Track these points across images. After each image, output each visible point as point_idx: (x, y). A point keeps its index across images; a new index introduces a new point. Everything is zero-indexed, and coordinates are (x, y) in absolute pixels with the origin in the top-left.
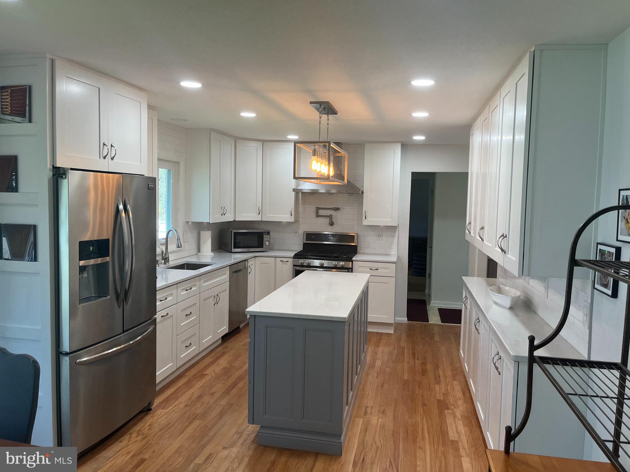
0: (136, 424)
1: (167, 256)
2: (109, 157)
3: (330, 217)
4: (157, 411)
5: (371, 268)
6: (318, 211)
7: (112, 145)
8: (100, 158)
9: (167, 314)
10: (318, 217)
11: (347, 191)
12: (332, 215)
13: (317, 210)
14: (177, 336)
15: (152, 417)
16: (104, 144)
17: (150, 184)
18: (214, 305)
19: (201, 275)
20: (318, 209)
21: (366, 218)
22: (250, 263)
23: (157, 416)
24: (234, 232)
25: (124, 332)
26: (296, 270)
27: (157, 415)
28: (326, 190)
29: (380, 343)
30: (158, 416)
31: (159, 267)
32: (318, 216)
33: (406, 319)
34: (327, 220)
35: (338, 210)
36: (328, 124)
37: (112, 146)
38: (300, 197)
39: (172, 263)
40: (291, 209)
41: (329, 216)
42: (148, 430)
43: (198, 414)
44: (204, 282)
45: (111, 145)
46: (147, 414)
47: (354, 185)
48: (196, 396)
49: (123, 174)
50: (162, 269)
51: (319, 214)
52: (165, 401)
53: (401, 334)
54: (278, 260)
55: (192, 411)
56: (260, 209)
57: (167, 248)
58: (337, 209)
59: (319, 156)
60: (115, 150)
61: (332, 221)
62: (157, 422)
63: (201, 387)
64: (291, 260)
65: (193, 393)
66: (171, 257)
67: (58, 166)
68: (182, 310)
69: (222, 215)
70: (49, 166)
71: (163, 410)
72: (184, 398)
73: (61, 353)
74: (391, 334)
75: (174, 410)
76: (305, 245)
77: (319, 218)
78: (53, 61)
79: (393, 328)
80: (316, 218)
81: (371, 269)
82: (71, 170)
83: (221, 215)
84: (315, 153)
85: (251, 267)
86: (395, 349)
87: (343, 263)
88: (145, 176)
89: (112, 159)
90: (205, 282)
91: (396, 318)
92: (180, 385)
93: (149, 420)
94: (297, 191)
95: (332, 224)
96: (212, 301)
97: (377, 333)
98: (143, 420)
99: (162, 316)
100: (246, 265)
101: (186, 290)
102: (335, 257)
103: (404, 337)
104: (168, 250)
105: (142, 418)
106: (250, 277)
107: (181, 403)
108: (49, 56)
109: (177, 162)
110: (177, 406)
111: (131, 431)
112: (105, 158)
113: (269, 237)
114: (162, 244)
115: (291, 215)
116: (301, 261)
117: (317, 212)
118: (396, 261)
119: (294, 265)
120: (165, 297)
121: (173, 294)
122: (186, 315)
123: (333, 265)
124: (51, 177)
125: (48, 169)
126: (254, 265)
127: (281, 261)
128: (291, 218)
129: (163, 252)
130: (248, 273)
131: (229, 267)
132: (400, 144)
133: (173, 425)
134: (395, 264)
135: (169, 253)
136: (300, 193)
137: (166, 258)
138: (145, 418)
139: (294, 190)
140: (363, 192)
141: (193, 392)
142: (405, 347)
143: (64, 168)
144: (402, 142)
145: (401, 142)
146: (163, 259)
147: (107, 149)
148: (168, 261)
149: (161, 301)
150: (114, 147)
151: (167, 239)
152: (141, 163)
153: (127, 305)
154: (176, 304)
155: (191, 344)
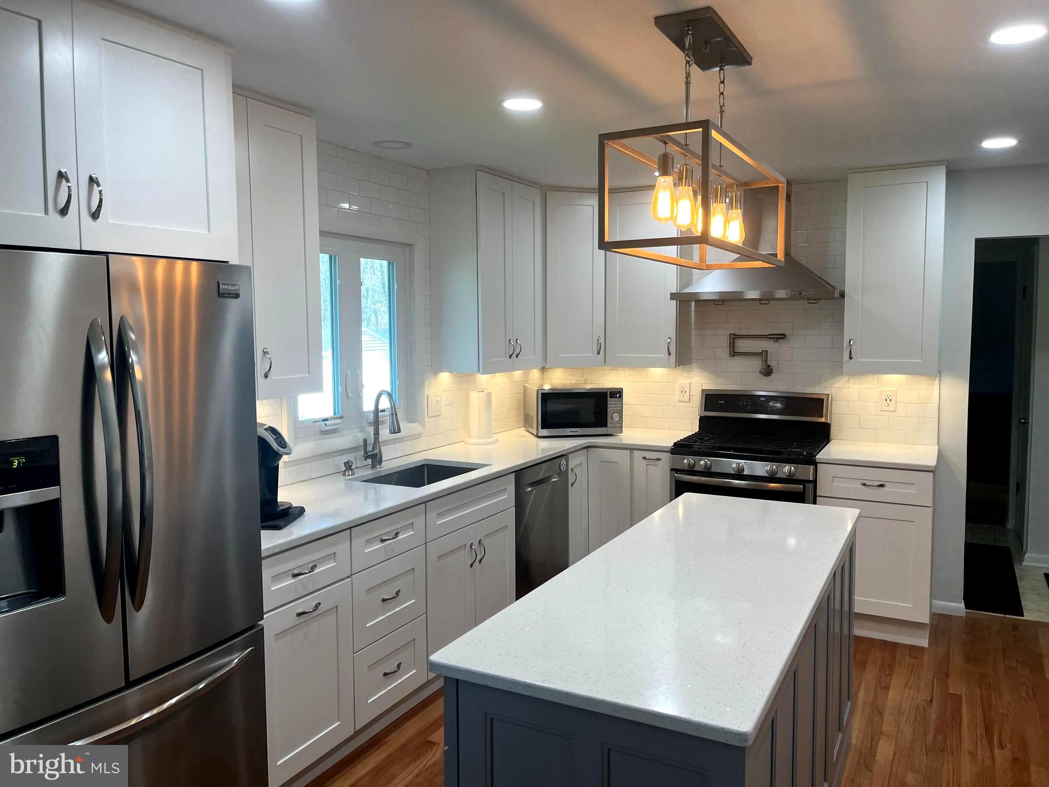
1: (377, 451)
2: (80, 210)
3: (764, 355)
5: (865, 482)
6: (734, 343)
7: (93, 177)
8: (45, 213)
9: (318, 605)
10: (733, 356)
11: (800, 294)
12: (767, 351)
13: (732, 341)
14: (354, 654)
16: (60, 176)
17: (223, 284)
18: (471, 566)
19: (428, 501)
20: (734, 338)
21: (851, 358)
22: (573, 462)
24: (542, 394)
25: (129, 684)
26: (676, 481)
28: (763, 294)
29: (891, 675)
31: (353, 476)
32: (734, 353)
33: (963, 605)
34: (756, 364)
35: (784, 338)
36: (722, 93)
37: (94, 182)
38: (693, 313)
39: (389, 465)
40: (669, 340)
41: (760, 354)
44: (437, 518)
45: (90, 177)
47: (822, 279)
49: (111, 256)
51: (737, 350)
53: (948, 650)
54: (638, 455)
56: (602, 341)
57: (377, 433)
58: (780, 337)
59: (686, 178)
60: (102, 191)
61: (769, 366)
64: (666, 457)
66: (388, 453)
68: (370, 590)
69: (510, 357)
74: (923, 648)
76: (703, 421)
77: (736, 358)
79: (926, 634)
80: (730, 358)
81: (865, 485)
83: (508, 357)
84: (665, 166)
85: (576, 470)
86: (935, 703)
87: (792, 468)
89: (93, 216)
90: (440, 515)
91: (934, 601)
94: (683, 300)
95: (768, 371)
96: (465, 558)
97: (885, 643)
99: (299, 615)
100: (562, 468)
101: (383, 541)
102: (771, 453)
103: (957, 660)
104: (378, 438)
106: (575, 495)
109: (409, 245)
112: (63, 212)
113: (619, 404)
114: (370, 424)
115: (670, 354)
116: (687, 461)
117: (732, 345)
118: (936, 467)
119: (672, 470)
120: (311, 565)
121: (336, 555)
122: (384, 600)
123: (767, 471)
126: (585, 464)
127: (644, 458)
128: (669, 360)
129: (365, 441)
130: (570, 485)
131: (514, 473)
132: (944, 166)
134: (932, 473)
135: (381, 445)
136: (693, 304)
137: (376, 455)
139: (673, 296)
140: (842, 295)
142: (961, 696)
144: (948, 161)
145: (946, 163)
146: (366, 458)
147: (69, 187)
148: (380, 462)
149: (295, 576)
150: (98, 185)
151: (377, 411)
152: (209, 230)
153: (138, 609)
154: (348, 577)
155: (399, 666)
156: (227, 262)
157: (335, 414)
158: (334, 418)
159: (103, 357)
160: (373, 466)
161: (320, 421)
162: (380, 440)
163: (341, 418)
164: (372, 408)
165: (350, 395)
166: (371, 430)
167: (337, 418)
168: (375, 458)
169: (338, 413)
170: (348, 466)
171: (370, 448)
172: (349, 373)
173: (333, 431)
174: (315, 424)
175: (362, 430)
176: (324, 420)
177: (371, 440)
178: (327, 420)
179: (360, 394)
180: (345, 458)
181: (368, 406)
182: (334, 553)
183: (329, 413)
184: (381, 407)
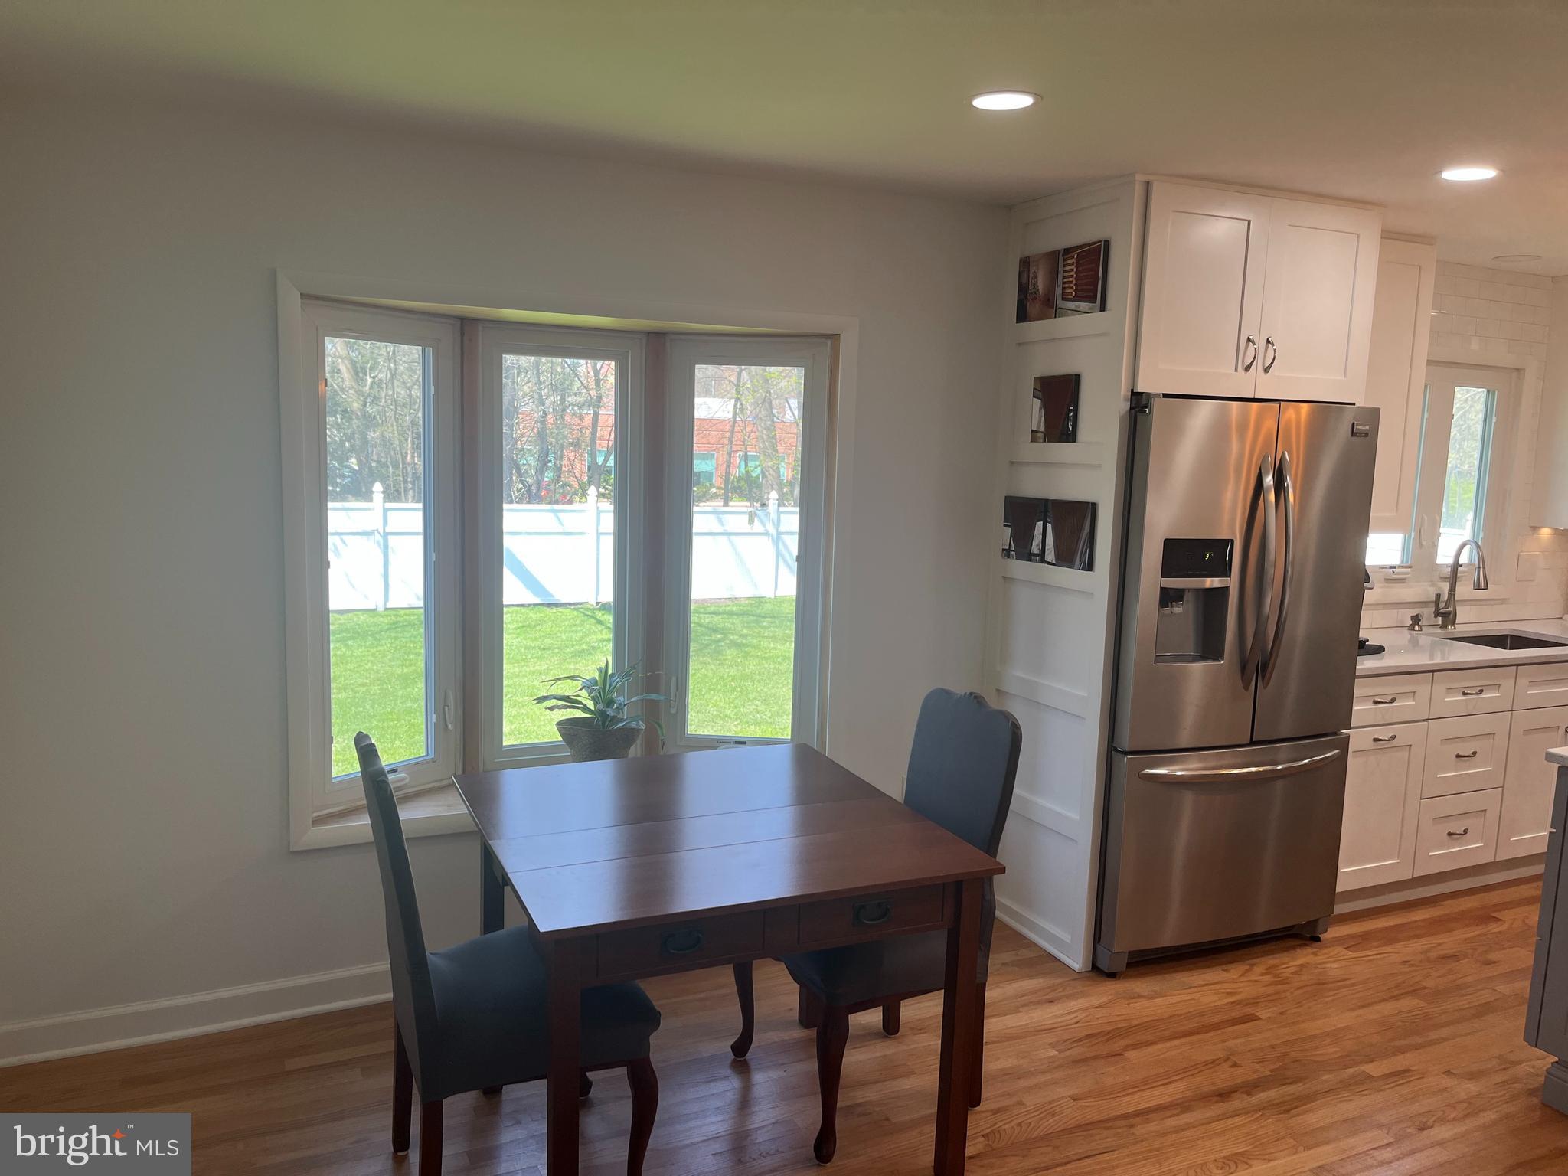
0: (1273, 954)
1: (1451, 609)
2: (1258, 366)
4: (1330, 949)
7: (1270, 339)
8: (1236, 370)
9: (1393, 738)
14: (1422, 799)
15: (1315, 954)
16: (1249, 340)
17: (1359, 425)
19: (1520, 665)
23: (1326, 956)
25: (1252, 743)
27: (1326, 954)
30: (1328, 958)
31: (1420, 632)
37: (1268, 341)
39: (1461, 628)
42: (1292, 973)
43: (1425, 988)
44: (1529, 685)
45: (1268, 339)
46: (1307, 945)
48: (1442, 953)
49: (1282, 403)
50: (1431, 638)
52: (1360, 936)
55: (1413, 977)
57: (1453, 589)
60: (1275, 350)
62: (1319, 966)
63: (1466, 940)
65: (1439, 945)
66: (1463, 614)
67: (1140, 390)
68: (1447, 741)
70: (1124, 391)
71: (1346, 951)
72: (1411, 948)
73: (1116, 750)
75: (1370, 960)
78: (1148, 184)
82: (1163, 397)
88: (1357, 405)
89: (1266, 370)
90: (1533, 684)
92: (1417, 918)
93: (1304, 956)
98: (1293, 952)
99: (1376, 740)
101: (1465, 694)
104: (1454, 595)
105: (1294, 948)
107: (1398, 953)
108: (1140, 178)
109: (1518, 370)
110: (1382, 956)
111: (1257, 960)
112: (1247, 369)
114: (1443, 579)
120: (1392, 697)
121: (1416, 695)
122: (1458, 756)
124: (1127, 412)
125: (1122, 397)
129: (1438, 596)
133: (1353, 985)
135: (1456, 603)
137: (1449, 614)
138: (1298, 950)
141: (1441, 941)
143: (1148, 395)
146: (1437, 615)
147: (1255, 349)
148: (1454, 623)
149: (1376, 702)
150: (1273, 345)
151: (1456, 566)
152: (1345, 376)
153: (1265, 687)
154: (1424, 720)
155: (1466, 831)
156: (1354, 404)
157: (1402, 562)
158: (1403, 567)
159: (1269, 480)
160: (1444, 626)
161: (1386, 568)
162: (1456, 599)
163: (1410, 567)
164: (1450, 561)
165: (1424, 543)
166: (1445, 587)
167: (1406, 567)
168: (1447, 617)
169: (1407, 562)
170: (1416, 620)
171: (1442, 605)
172: (1426, 518)
173: (1400, 581)
174: (1381, 570)
175: (1433, 585)
176: (1391, 567)
177: (1445, 597)
178: (1395, 567)
179: (1436, 543)
180: (1414, 612)
181: (1445, 557)
182: (1414, 692)
183: (1396, 561)
184: (1460, 562)
